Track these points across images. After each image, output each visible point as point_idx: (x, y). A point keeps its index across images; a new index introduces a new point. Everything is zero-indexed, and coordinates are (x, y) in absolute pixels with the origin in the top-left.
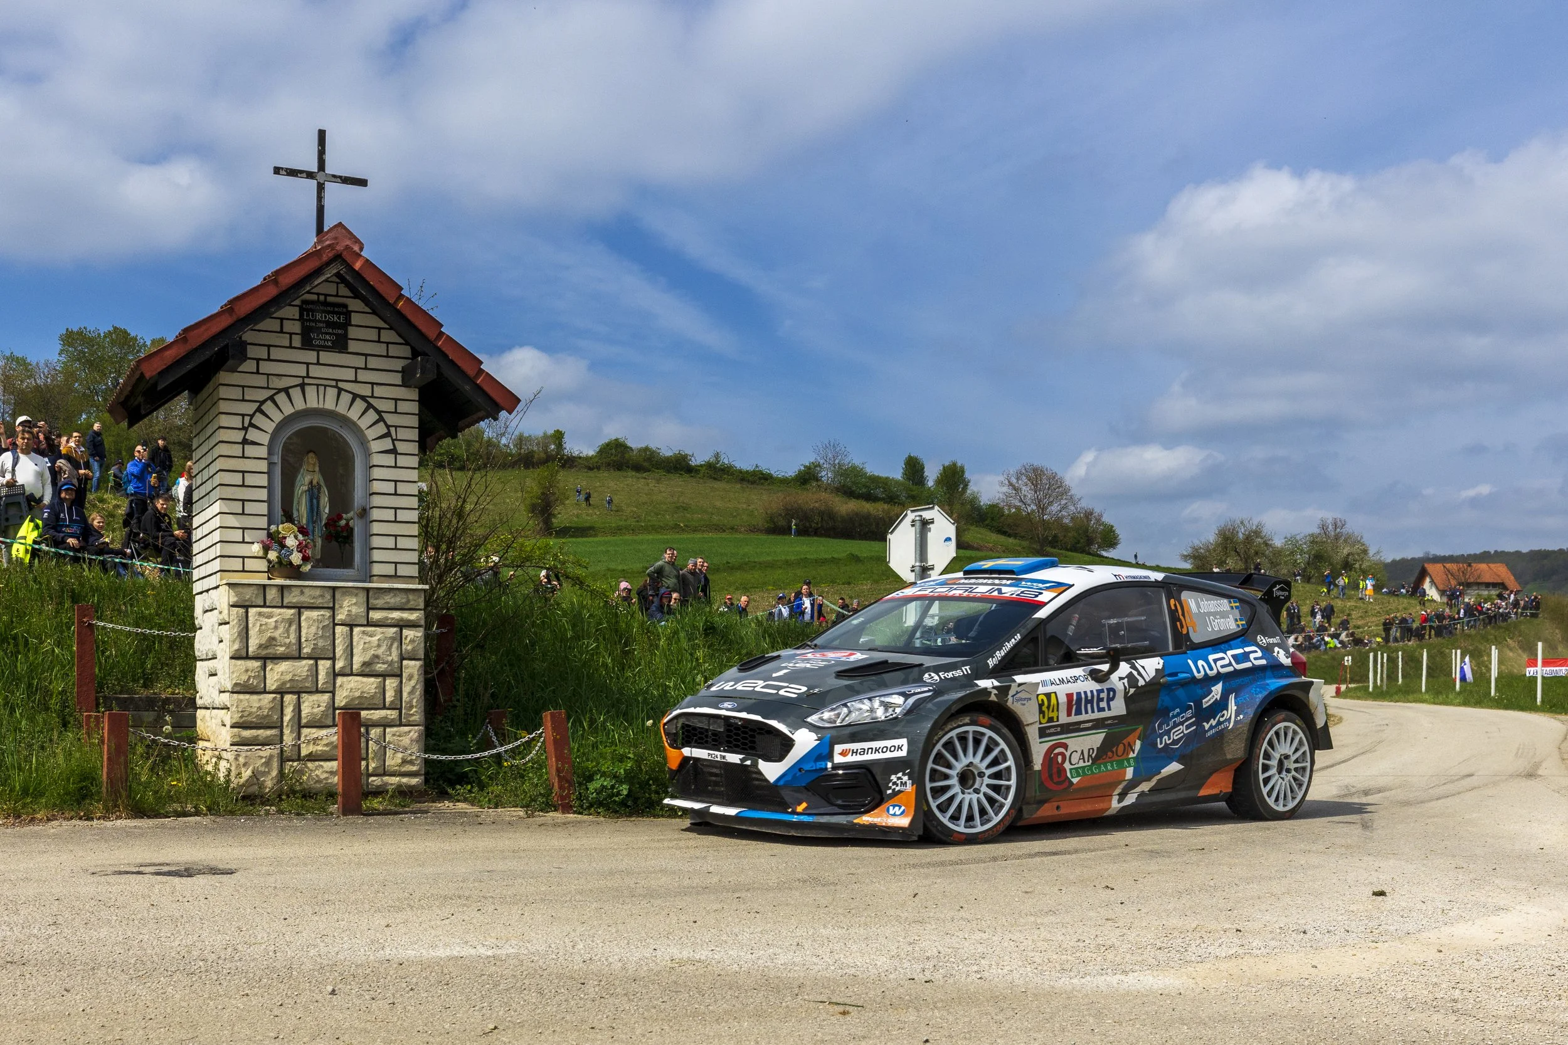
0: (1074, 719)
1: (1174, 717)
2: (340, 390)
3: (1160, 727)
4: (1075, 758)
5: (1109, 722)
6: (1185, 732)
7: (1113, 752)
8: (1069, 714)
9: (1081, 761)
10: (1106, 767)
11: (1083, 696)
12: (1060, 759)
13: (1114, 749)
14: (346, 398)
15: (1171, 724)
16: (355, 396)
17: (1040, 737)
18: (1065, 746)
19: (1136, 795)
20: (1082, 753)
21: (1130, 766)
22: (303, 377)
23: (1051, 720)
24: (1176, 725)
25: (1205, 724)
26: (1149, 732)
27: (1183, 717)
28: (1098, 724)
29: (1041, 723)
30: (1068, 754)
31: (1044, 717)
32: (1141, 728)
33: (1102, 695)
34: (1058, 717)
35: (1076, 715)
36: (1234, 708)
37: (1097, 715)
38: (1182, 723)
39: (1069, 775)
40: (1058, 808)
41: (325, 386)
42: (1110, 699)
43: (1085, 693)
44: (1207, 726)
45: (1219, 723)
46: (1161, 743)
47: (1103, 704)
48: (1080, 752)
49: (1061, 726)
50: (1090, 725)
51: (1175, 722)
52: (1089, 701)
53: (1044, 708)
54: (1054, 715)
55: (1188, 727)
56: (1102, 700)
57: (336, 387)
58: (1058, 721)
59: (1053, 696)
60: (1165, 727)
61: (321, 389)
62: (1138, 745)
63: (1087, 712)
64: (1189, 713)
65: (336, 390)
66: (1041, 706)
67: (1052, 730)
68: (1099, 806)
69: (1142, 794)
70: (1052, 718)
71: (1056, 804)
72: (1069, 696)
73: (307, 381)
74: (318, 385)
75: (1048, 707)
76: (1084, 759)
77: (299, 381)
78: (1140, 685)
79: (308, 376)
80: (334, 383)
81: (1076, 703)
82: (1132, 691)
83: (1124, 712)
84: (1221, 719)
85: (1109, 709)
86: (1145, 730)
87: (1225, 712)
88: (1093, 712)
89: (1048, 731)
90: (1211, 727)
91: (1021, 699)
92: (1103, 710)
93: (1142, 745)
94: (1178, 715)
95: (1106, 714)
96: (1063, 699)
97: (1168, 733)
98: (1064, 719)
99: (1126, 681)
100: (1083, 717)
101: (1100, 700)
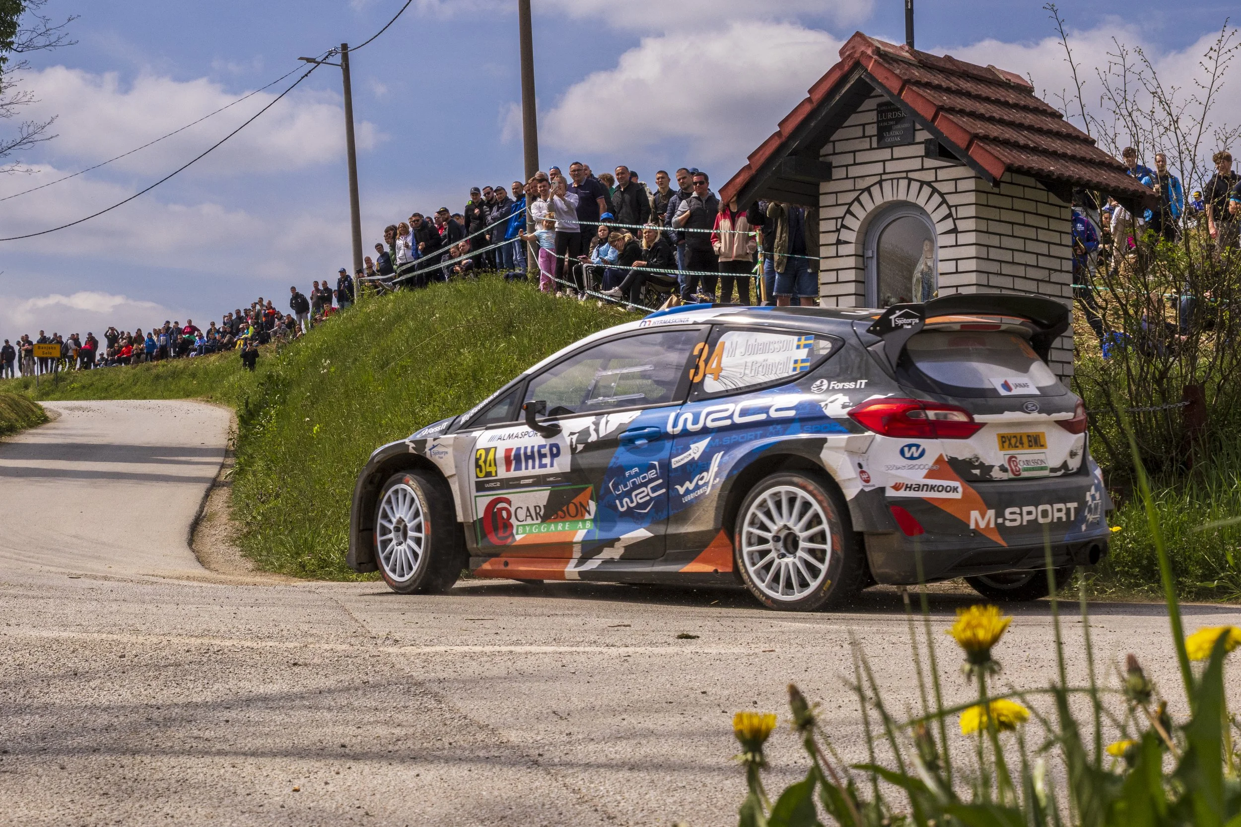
0: (513, 474)
1: (631, 477)
2: (910, 180)
3: (616, 487)
4: (522, 514)
5: (551, 479)
6: (653, 495)
7: (563, 511)
8: (508, 470)
9: (529, 518)
10: (556, 528)
11: (522, 452)
12: (504, 514)
13: (565, 508)
14: (915, 186)
15: (630, 484)
16: (922, 183)
17: (478, 490)
18: (509, 502)
19: (600, 562)
20: (528, 509)
21: (584, 528)
22: (881, 175)
23: (488, 474)
24: (636, 487)
25: (678, 487)
26: (602, 492)
27: (644, 478)
28: (540, 481)
29: (477, 477)
30: (512, 510)
31: (481, 471)
32: (591, 487)
33: (543, 451)
34: (496, 472)
35: (515, 470)
36: (716, 469)
37: (538, 471)
38: (645, 485)
39: (514, 531)
40: (506, 564)
41: (898, 179)
42: (554, 456)
43: (526, 448)
44: (681, 490)
45: (698, 487)
46: (622, 506)
47: (547, 461)
48: (525, 509)
49: (501, 480)
50: (530, 481)
51: (634, 483)
52: (527, 458)
53: (481, 462)
54: (493, 469)
55: (654, 490)
56: (545, 456)
57: (906, 178)
58: (496, 475)
59: (493, 451)
60: (622, 488)
61: (895, 182)
62: (592, 506)
63: (527, 468)
64: (652, 474)
65: (906, 181)
66: (477, 460)
67: (492, 485)
68: (555, 568)
69: (606, 562)
70: (491, 472)
71: (503, 559)
72: (508, 451)
73: (884, 177)
74: (892, 179)
75: (485, 462)
76: (531, 516)
77: (877, 178)
78: (590, 440)
79: (885, 173)
80: (904, 175)
81: (514, 459)
82: (580, 447)
83: (569, 470)
84: (701, 483)
85: (552, 465)
86: (597, 490)
87: (705, 474)
88: (534, 467)
89: (487, 486)
90: (688, 492)
91: (439, 453)
92: (545, 466)
93: (597, 506)
94: (637, 475)
95: (548, 470)
96: (501, 454)
97: (628, 494)
98: (502, 473)
99: (575, 437)
100: (523, 473)
101: (542, 456)
